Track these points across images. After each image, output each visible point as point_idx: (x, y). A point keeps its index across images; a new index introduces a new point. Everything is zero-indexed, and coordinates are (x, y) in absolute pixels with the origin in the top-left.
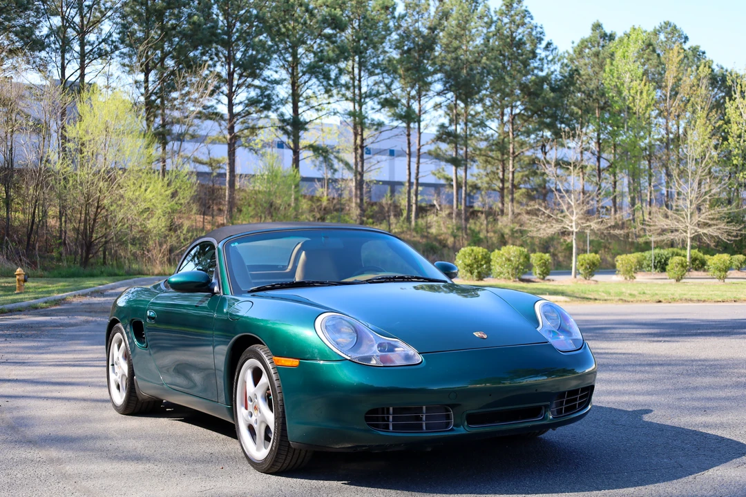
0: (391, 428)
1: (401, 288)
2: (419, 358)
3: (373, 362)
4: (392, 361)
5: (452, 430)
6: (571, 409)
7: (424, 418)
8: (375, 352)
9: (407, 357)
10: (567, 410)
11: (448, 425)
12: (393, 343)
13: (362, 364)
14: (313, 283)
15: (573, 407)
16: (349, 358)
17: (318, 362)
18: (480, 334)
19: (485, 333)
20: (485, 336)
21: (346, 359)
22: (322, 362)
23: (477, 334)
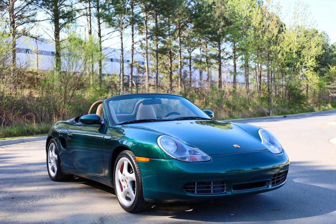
0: (196, 192)
1: (191, 123)
2: (209, 158)
3: (187, 160)
4: (196, 159)
5: (225, 193)
6: (278, 182)
7: (212, 188)
8: (188, 155)
9: (203, 157)
10: (277, 182)
11: (223, 190)
12: (195, 150)
13: (182, 161)
14: (151, 120)
15: (279, 181)
16: (175, 158)
17: (161, 160)
18: (236, 146)
19: (239, 145)
20: (239, 147)
21: (174, 158)
22: (162, 160)
23: (235, 146)
